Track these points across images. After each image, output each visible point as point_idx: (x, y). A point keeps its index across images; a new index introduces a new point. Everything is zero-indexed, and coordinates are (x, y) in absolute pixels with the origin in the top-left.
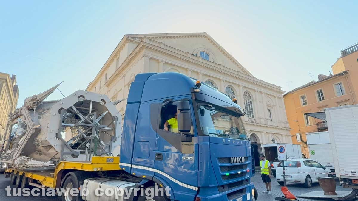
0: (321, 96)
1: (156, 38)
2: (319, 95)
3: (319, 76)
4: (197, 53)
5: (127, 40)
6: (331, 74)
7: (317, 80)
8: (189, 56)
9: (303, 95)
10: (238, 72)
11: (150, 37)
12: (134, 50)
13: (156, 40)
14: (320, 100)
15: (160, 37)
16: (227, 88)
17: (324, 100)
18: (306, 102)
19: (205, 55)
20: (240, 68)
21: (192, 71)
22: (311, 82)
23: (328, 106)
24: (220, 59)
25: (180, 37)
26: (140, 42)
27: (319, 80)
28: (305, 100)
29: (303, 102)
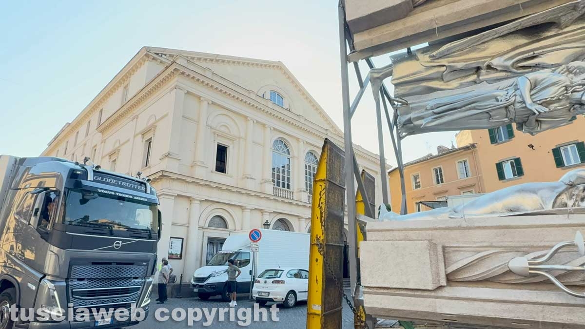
0: (440, 179)
1: (199, 59)
2: (437, 176)
3: (439, 148)
4: (265, 92)
5: (147, 55)
6: (453, 146)
7: (435, 153)
8: (253, 96)
9: (415, 174)
10: (327, 130)
11: (187, 57)
12: (159, 75)
13: (198, 63)
14: (438, 182)
15: (206, 60)
16: (308, 153)
17: (443, 184)
18: (418, 184)
19: (277, 97)
20: (330, 124)
21: (255, 121)
22: (428, 156)
23: (447, 193)
24: (299, 107)
25: (239, 63)
26: (170, 63)
27: (439, 153)
28: (418, 181)
29: (416, 183)
